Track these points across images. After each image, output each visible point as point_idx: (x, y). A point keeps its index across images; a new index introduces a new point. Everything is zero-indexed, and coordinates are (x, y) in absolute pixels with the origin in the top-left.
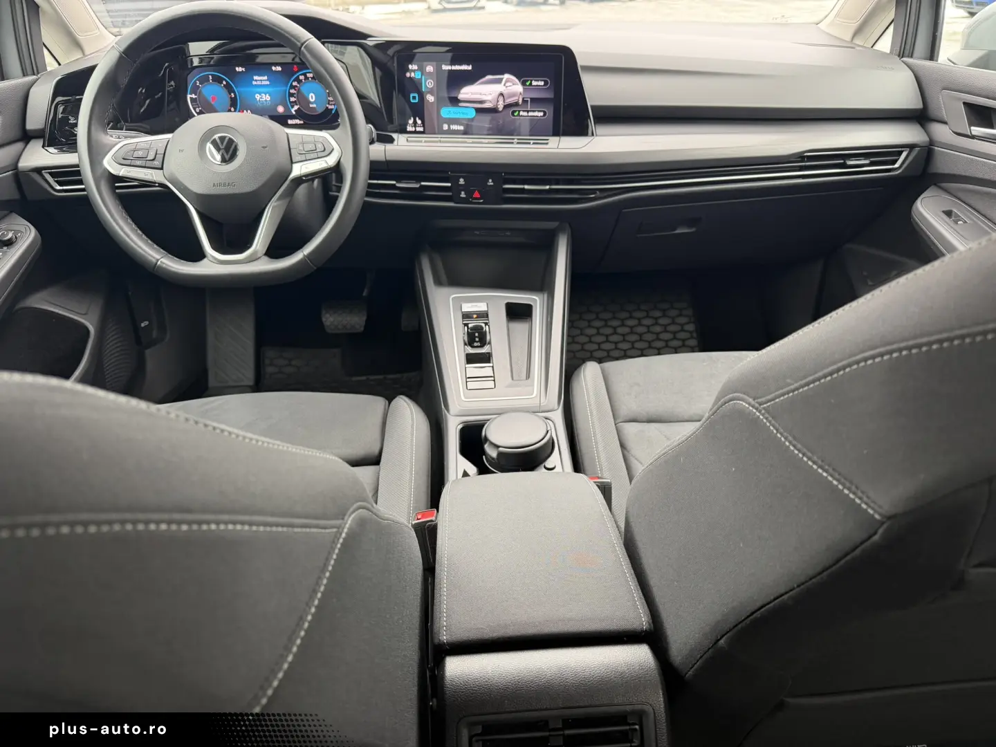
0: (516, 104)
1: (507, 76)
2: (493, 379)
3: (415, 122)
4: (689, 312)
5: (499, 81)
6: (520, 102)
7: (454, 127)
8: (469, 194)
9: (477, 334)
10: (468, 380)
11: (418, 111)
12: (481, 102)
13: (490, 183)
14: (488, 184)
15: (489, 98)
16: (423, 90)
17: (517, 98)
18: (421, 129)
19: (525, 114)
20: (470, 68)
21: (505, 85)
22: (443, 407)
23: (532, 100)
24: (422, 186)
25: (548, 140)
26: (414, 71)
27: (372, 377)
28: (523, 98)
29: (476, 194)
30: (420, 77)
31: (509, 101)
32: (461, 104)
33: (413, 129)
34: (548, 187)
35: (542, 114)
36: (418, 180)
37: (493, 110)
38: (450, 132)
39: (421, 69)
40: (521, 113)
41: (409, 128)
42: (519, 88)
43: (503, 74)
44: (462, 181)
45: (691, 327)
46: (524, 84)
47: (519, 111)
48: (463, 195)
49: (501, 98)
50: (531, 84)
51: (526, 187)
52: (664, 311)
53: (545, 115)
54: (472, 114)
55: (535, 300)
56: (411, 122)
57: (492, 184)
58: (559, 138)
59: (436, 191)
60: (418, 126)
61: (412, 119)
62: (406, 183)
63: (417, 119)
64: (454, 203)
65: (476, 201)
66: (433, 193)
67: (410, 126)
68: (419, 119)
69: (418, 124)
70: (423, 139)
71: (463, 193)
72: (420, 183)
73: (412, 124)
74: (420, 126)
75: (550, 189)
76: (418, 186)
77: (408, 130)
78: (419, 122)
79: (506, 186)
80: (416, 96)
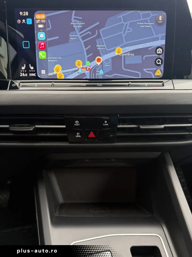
3: (28, 68)
8: (84, 134)
11: (31, 56)
13: (106, 124)
14: (104, 125)
18: (34, 75)
24: (36, 129)
25: (162, 82)
26: (25, 18)
29: (92, 135)
33: (26, 75)
34: (163, 126)
36: (32, 123)
39: (32, 16)
44: (77, 123)
48: (78, 136)
51: (142, 127)
56: (23, 68)
57: (108, 125)
58: (171, 80)
59: (50, 133)
60: (31, 73)
61: (25, 65)
62: (19, 126)
63: (30, 65)
64: (70, 143)
65: (92, 140)
66: (48, 134)
67: (22, 72)
68: (31, 66)
69: (31, 70)
70: (36, 84)
71: (78, 133)
72: (34, 125)
73: (24, 70)
74: (33, 73)
75: (165, 127)
76: (32, 129)
77: (21, 75)
78: (32, 68)
79: (120, 126)
80: (28, 42)
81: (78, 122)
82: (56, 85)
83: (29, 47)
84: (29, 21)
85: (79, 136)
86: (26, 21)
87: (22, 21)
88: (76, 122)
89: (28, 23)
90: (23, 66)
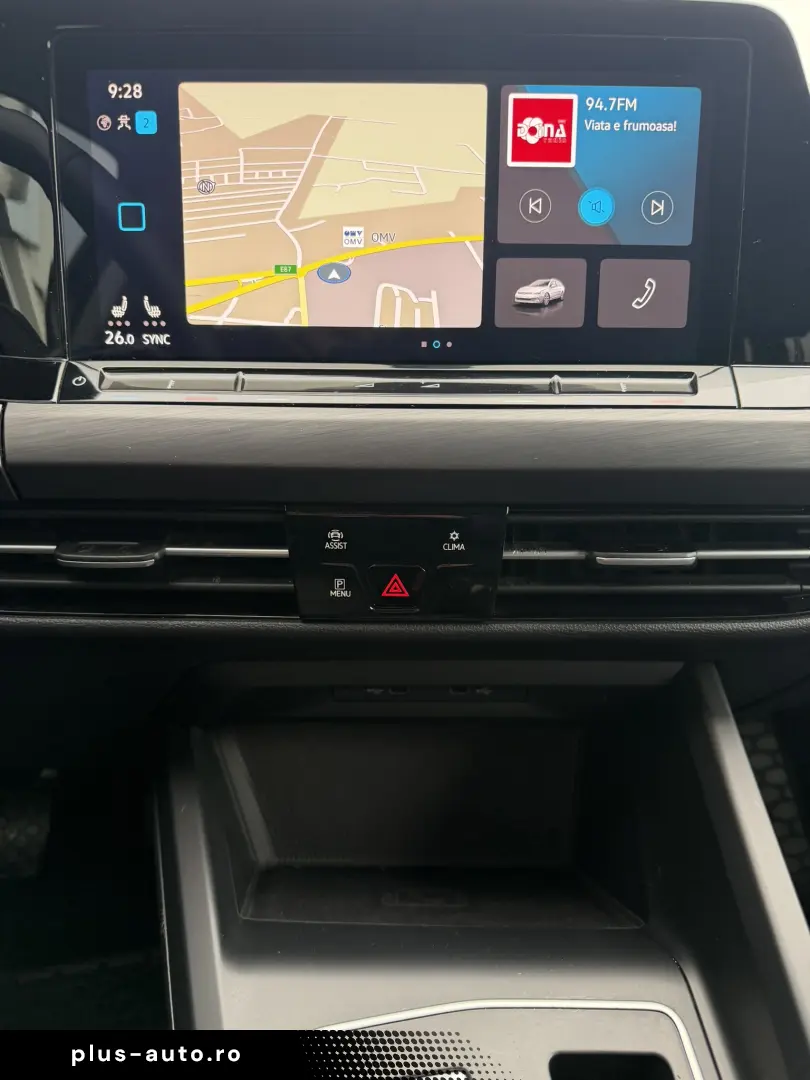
3: (136, 314)
8: (366, 585)
13: (455, 543)
14: (447, 548)
18: (162, 339)
24: (167, 560)
25: (689, 375)
26: (131, 107)
29: (396, 588)
30: (155, 132)
33: (131, 339)
34: (690, 558)
36: (152, 535)
39: (157, 98)
41: (113, 339)
44: (336, 539)
48: (339, 591)
51: (602, 559)
55: (672, 1021)
56: (118, 312)
57: (463, 547)
58: (726, 369)
60: (151, 330)
61: (125, 298)
62: (99, 550)
63: (146, 298)
64: (305, 620)
65: (394, 609)
66: (216, 584)
67: (114, 329)
68: (152, 303)
69: (150, 319)
70: (172, 378)
71: (339, 582)
72: (161, 542)
73: (122, 319)
74: (159, 331)
75: (700, 562)
76: (150, 562)
77: (108, 342)
78: (154, 312)
79: (515, 554)
80: (139, 209)
81: (340, 535)
82: (250, 382)
83: (143, 228)
84: (147, 123)
85: (345, 594)
86: (132, 122)
87: (116, 123)
88: (331, 535)
89: (140, 130)
90: (119, 303)
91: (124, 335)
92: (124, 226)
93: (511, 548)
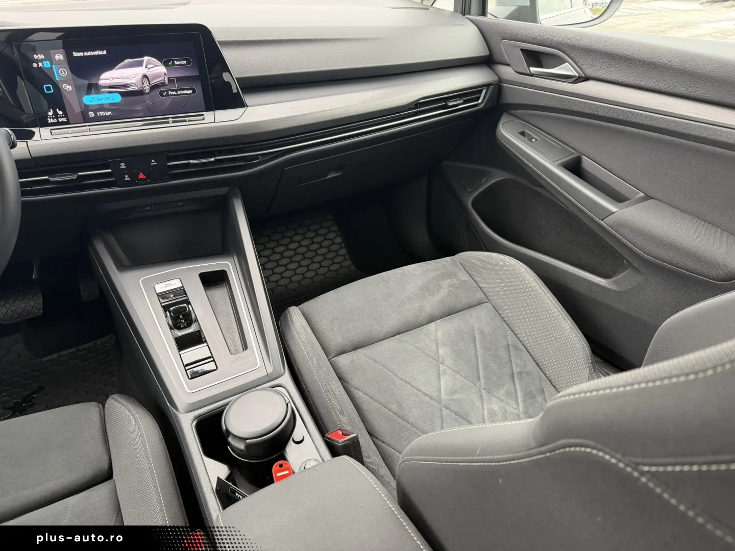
0: (163, 84)
1: (146, 58)
2: (212, 359)
3: (55, 114)
4: (335, 228)
5: (140, 64)
6: (167, 81)
7: (101, 113)
8: (134, 177)
9: (181, 317)
10: (187, 368)
11: (57, 100)
12: (125, 86)
13: (154, 163)
14: (152, 164)
15: (133, 81)
16: (57, 79)
17: (162, 78)
18: (64, 120)
19: (174, 93)
20: (105, 52)
21: (146, 67)
22: (169, 404)
23: (179, 79)
24: (79, 176)
25: (203, 115)
26: (41, 61)
27: (63, 353)
28: (169, 78)
29: (141, 176)
30: (49, 66)
31: (153, 82)
32: (103, 90)
33: (55, 120)
34: (213, 159)
35: (191, 91)
36: (75, 170)
37: (140, 93)
38: (97, 119)
39: (49, 58)
40: (170, 93)
41: (50, 121)
42: (162, 69)
43: (142, 56)
44: (123, 166)
45: (339, 240)
46: (166, 64)
47: (167, 91)
48: (127, 178)
49: (146, 80)
50: (173, 64)
51: (191, 162)
52: (316, 231)
53: (194, 92)
54: (117, 98)
55: (227, 264)
56: (50, 113)
57: (156, 163)
58: (213, 112)
59: (96, 179)
60: (60, 117)
61: (51, 110)
62: (61, 176)
63: (57, 109)
64: (120, 187)
65: (143, 181)
66: (94, 181)
67: (50, 118)
68: (59, 110)
69: (60, 115)
70: (70, 130)
71: (126, 176)
72: (77, 173)
73: (52, 116)
74: (63, 117)
75: (215, 160)
76: (75, 177)
77: (49, 122)
78: (60, 113)
79: (171, 163)
80: (50, 87)
81: (124, 164)
82: (92, 129)
83: (52, 91)
84: (47, 64)
85: (129, 179)
86: (43, 65)
87: (38, 65)
88: (121, 164)
90: (50, 111)
91: (53, 119)
92: (47, 91)
93: (169, 162)
